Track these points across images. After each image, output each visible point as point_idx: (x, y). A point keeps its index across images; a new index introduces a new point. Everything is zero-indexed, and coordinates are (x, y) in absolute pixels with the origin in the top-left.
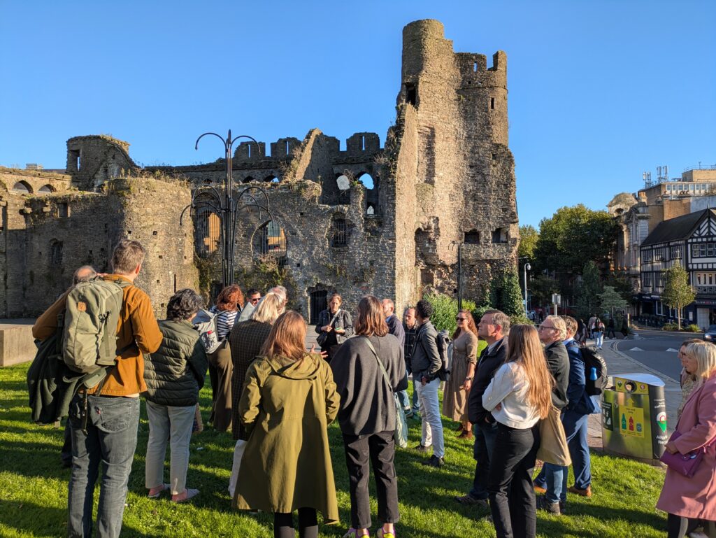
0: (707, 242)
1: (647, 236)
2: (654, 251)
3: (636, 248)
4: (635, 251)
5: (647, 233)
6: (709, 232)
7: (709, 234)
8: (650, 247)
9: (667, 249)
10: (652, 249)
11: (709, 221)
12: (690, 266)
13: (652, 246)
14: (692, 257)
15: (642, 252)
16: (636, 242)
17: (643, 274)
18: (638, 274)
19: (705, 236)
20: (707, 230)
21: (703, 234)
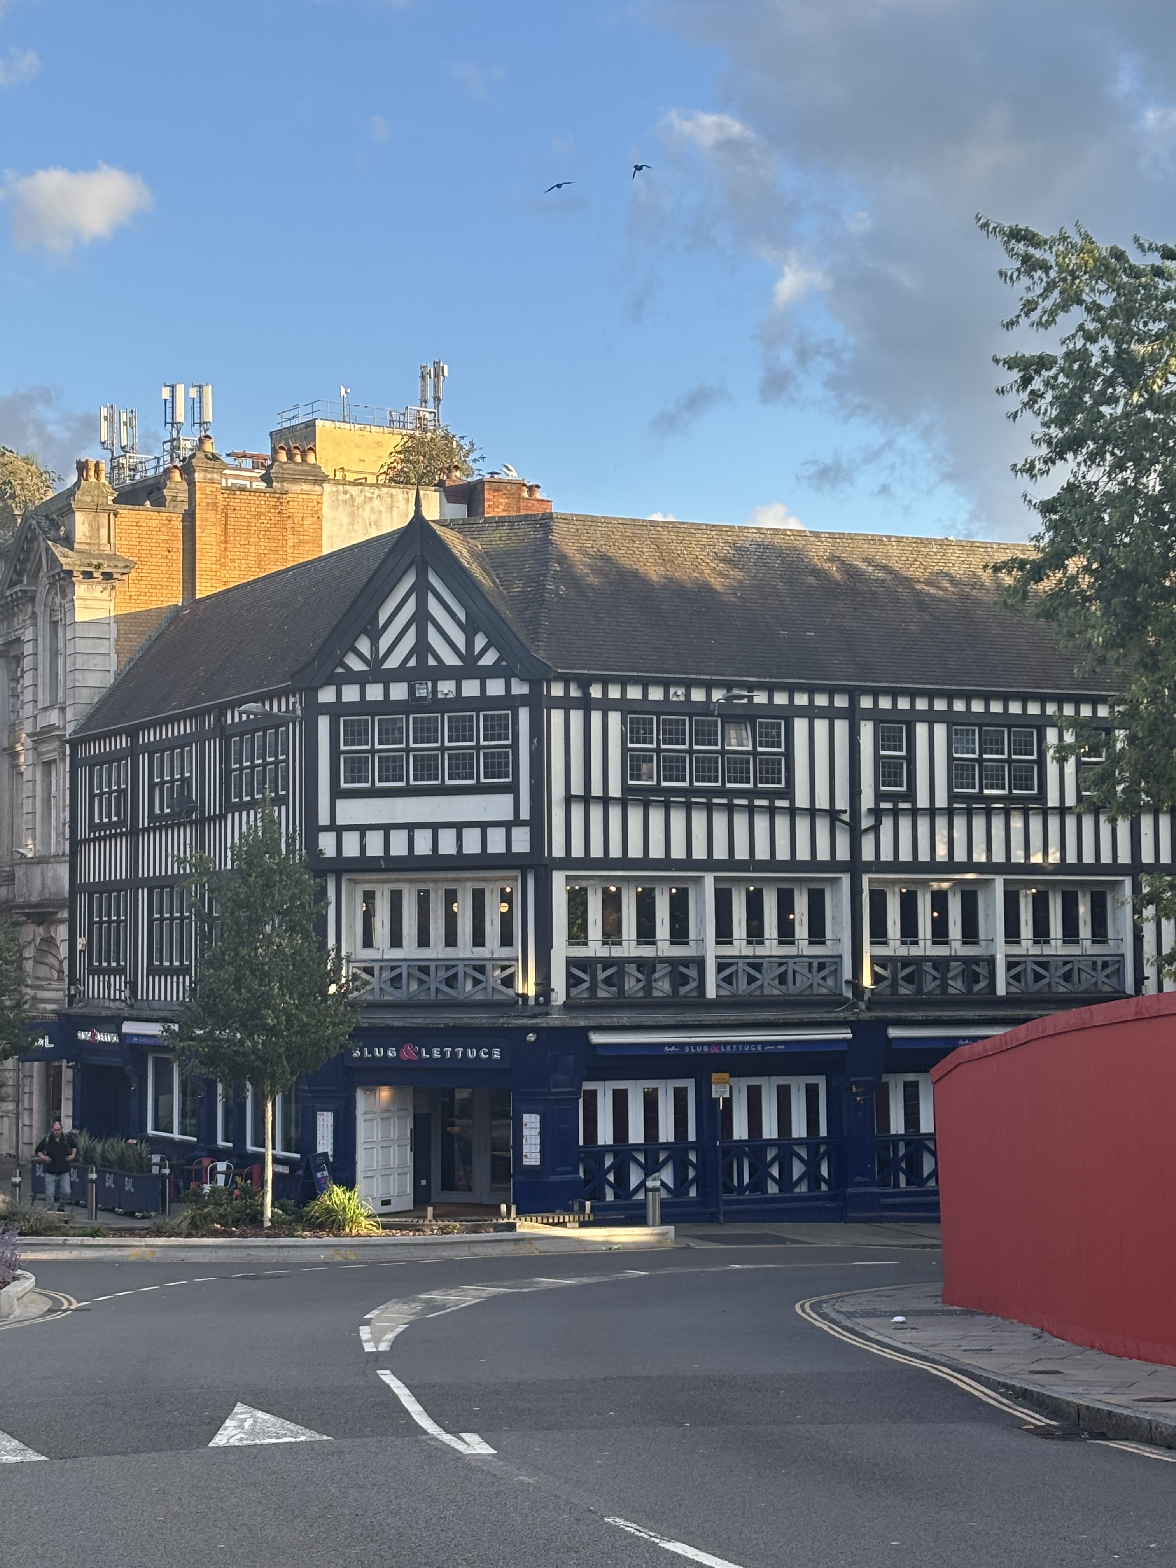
0: (412, 705)
1: (110, 679)
2: (143, 761)
3: (50, 750)
4: (48, 765)
5: (112, 664)
6: (422, 648)
7: (422, 660)
8: (123, 742)
9: (213, 748)
10: (133, 752)
11: (421, 589)
12: (327, 843)
13: (132, 733)
14: (337, 794)
15: (83, 774)
16: (53, 717)
17: (82, 901)
18: (59, 904)
19: (400, 674)
20: (409, 640)
21: (393, 662)
